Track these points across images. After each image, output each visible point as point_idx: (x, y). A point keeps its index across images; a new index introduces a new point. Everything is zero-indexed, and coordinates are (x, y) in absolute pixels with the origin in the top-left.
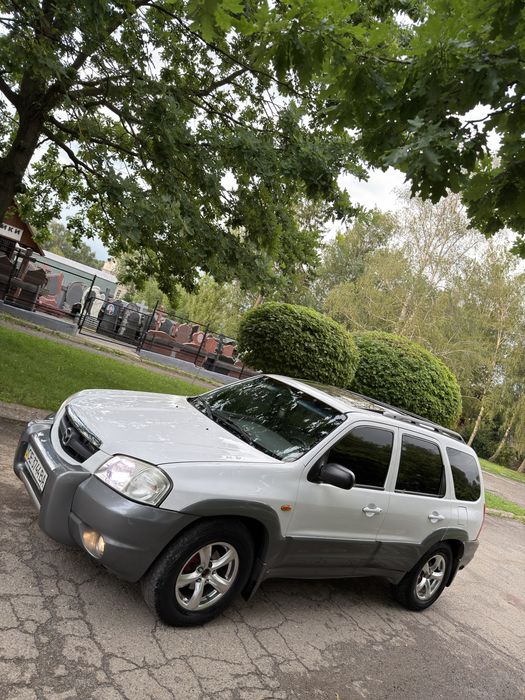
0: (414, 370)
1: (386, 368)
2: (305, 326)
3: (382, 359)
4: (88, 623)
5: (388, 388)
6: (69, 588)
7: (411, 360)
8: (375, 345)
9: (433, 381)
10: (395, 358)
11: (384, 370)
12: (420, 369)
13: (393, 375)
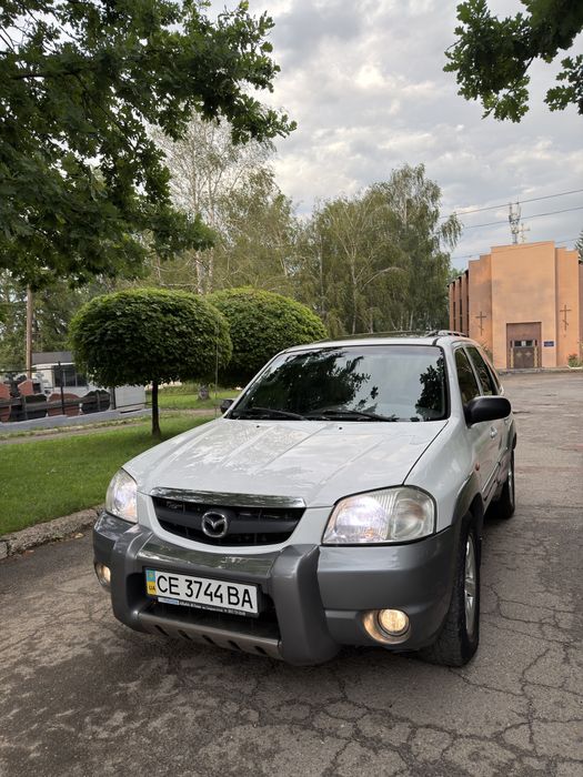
0: (278, 316)
1: (252, 326)
2: (163, 309)
3: (244, 318)
4: (428, 726)
5: (264, 345)
6: (345, 709)
7: (271, 308)
8: (230, 306)
9: (299, 321)
10: (256, 311)
11: (251, 328)
12: (283, 313)
13: (263, 330)
